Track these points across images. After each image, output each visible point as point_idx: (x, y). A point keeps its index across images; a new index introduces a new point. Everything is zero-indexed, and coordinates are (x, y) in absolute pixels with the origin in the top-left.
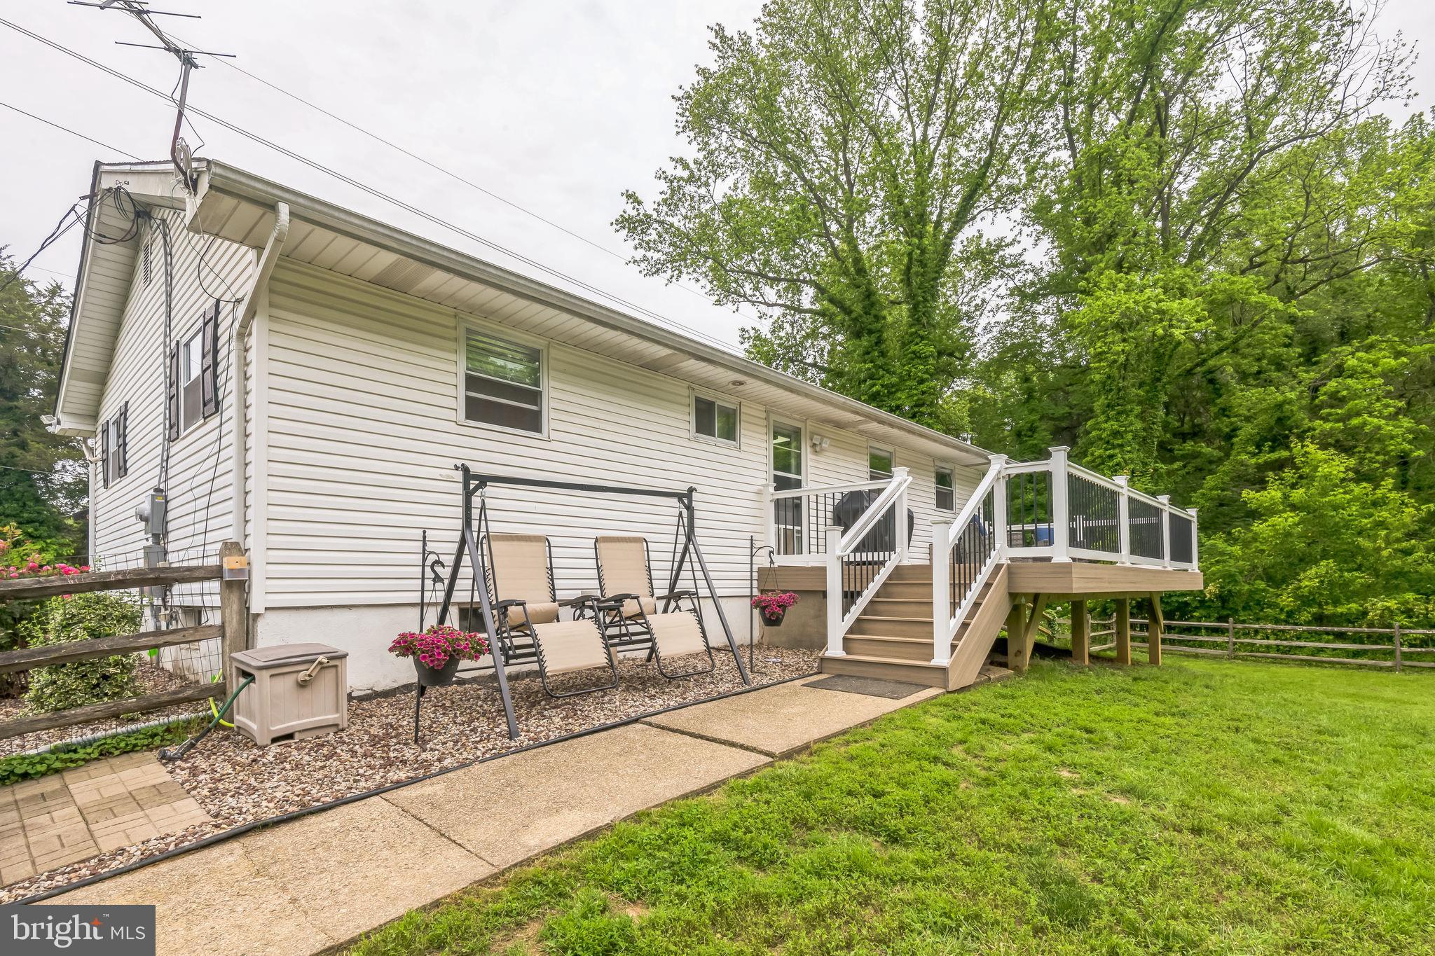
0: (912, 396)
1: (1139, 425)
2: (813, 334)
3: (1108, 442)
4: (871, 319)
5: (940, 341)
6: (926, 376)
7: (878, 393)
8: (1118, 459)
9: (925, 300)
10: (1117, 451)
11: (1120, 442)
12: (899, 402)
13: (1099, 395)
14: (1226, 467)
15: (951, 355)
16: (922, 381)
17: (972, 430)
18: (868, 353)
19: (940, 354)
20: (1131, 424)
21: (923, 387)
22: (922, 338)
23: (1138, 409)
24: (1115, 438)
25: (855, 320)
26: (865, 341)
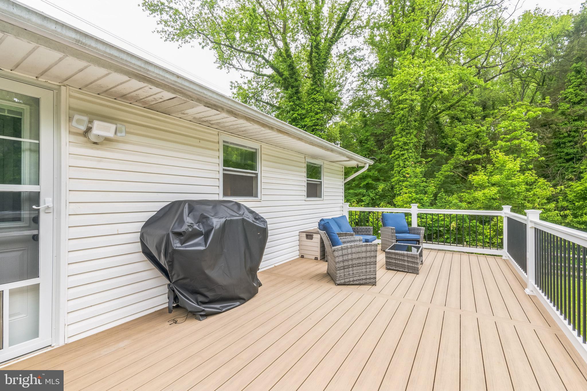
0: (312, 120)
1: (415, 140)
2: (266, 87)
3: (402, 148)
4: (293, 80)
5: (326, 95)
6: (319, 111)
7: (296, 117)
8: (406, 156)
9: (319, 73)
10: (406, 152)
11: (407, 147)
12: (306, 123)
13: (398, 125)
14: (452, 161)
15: (331, 102)
16: (317, 113)
17: (341, 140)
18: (292, 98)
19: (326, 101)
20: (412, 139)
21: (318, 116)
22: (318, 92)
23: (415, 132)
24: (405, 146)
25: (285, 79)
26: (290, 91)
